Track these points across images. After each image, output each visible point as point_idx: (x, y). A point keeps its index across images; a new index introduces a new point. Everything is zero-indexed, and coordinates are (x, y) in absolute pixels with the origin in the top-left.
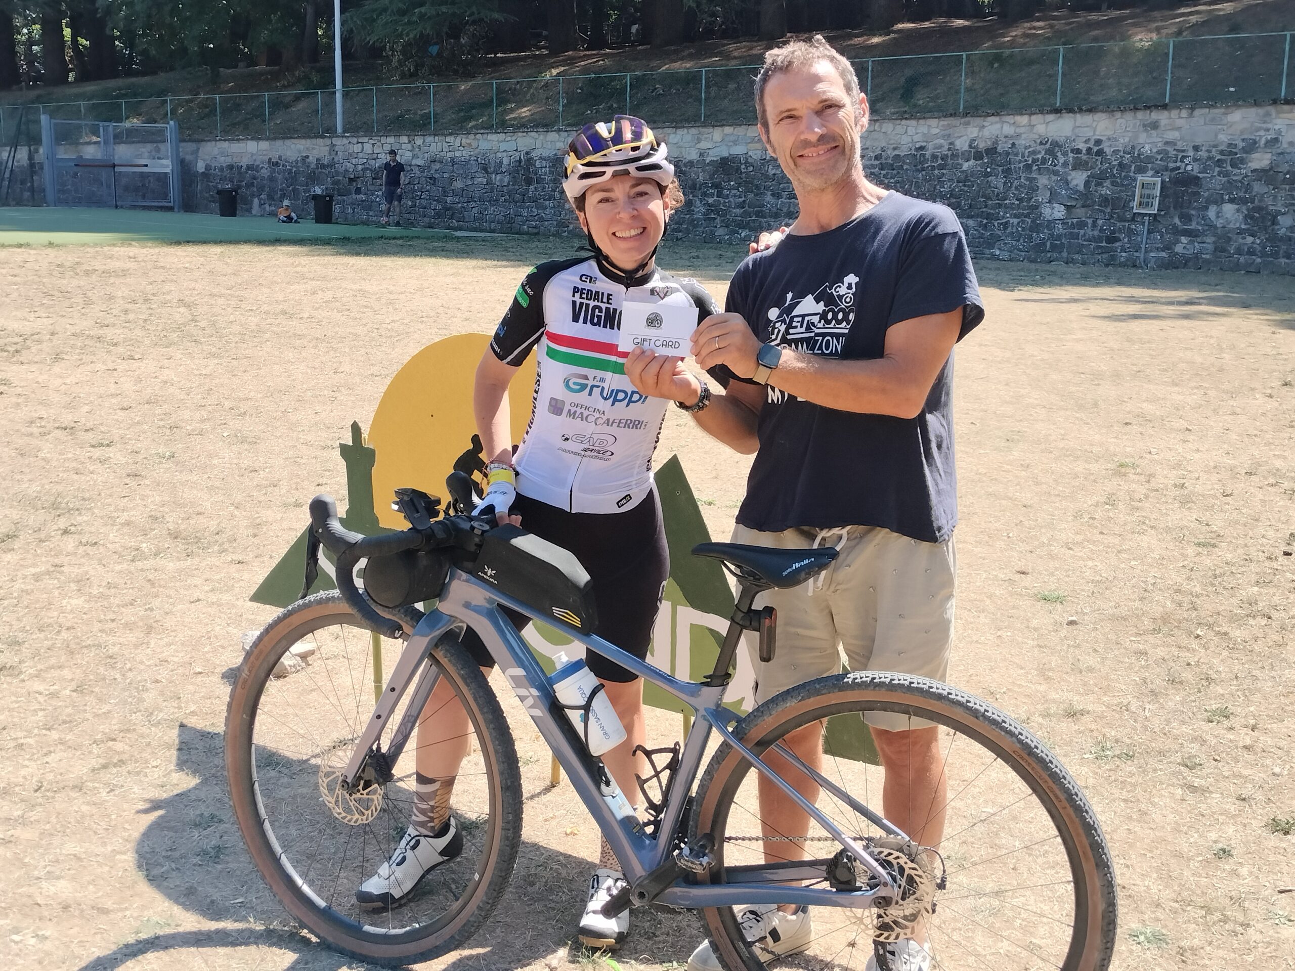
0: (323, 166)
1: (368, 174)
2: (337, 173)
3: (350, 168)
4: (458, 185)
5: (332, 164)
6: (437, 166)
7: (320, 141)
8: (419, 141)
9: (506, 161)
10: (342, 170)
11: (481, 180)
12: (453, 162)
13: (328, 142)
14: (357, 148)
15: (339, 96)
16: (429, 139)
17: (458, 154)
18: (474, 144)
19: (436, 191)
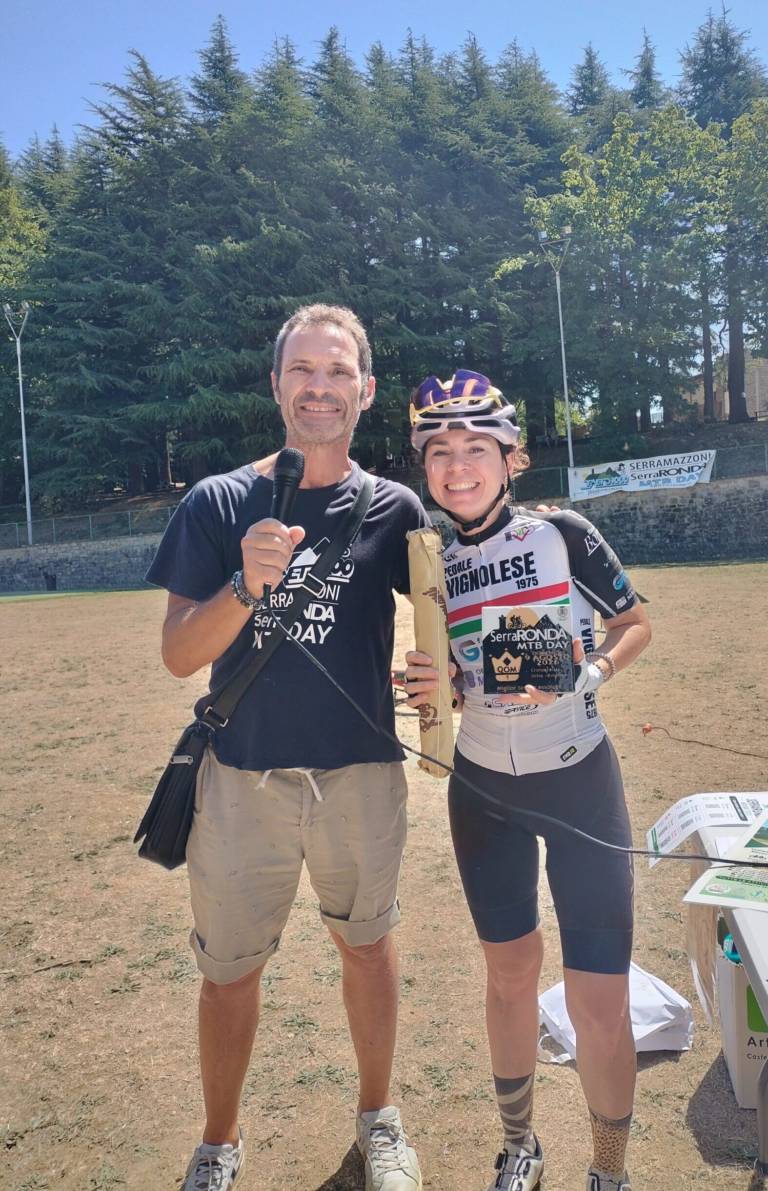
0: (21, 563)
1: (52, 564)
2: (31, 566)
3: (39, 562)
4: (110, 565)
5: (27, 561)
6: (96, 556)
7: (18, 550)
8: (84, 545)
9: (139, 551)
10: (34, 564)
11: (124, 561)
12: (106, 554)
13: (24, 549)
14: (44, 551)
15: (29, 526)
16: (90, 543)
17: (109, 549)
18: (119, 543)
19: (97, 569)
